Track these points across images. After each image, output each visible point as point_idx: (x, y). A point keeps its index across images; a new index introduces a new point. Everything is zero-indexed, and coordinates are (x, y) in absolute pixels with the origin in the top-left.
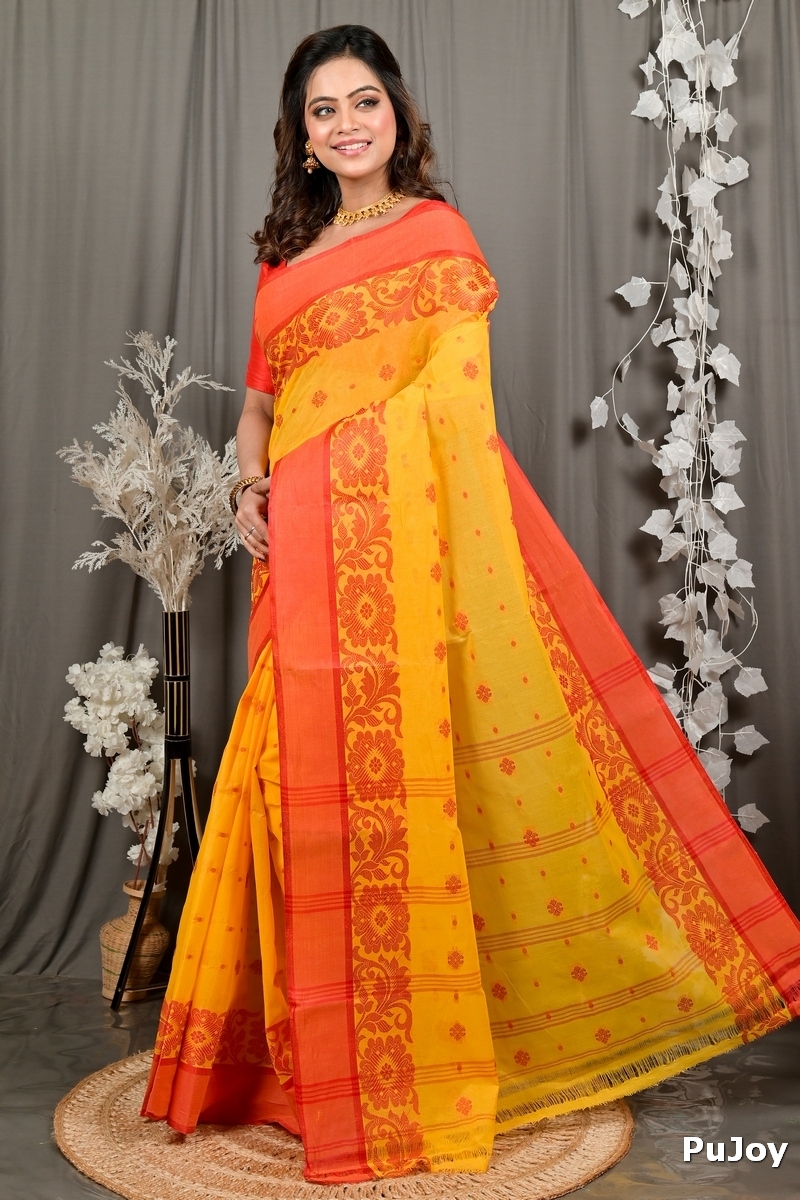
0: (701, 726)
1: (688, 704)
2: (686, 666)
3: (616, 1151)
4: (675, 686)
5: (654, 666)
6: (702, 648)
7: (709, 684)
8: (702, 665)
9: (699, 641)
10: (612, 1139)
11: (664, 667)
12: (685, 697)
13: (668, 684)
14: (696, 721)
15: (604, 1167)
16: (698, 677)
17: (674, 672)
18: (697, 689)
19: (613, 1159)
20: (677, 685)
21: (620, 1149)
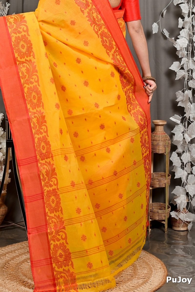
0: (190, 136)
1: (186, 129)
2: (185, 115)
3: (161, 282)
4: (181, 122)
5: (174, 115)
6: (190, 109)
7: (193, 122)
8: (190, 115)
9: (189, 107)
10: (160, 278)
11: (178, 116)
12: (185, 126)
13: (179, 122)
14: (188, 134)
15: (157, 288)
16: (189, 119)
17: (181, 118)
18: (189, 124)
19: (160, 285)
20: (182, 122)
21: (163, 282)
